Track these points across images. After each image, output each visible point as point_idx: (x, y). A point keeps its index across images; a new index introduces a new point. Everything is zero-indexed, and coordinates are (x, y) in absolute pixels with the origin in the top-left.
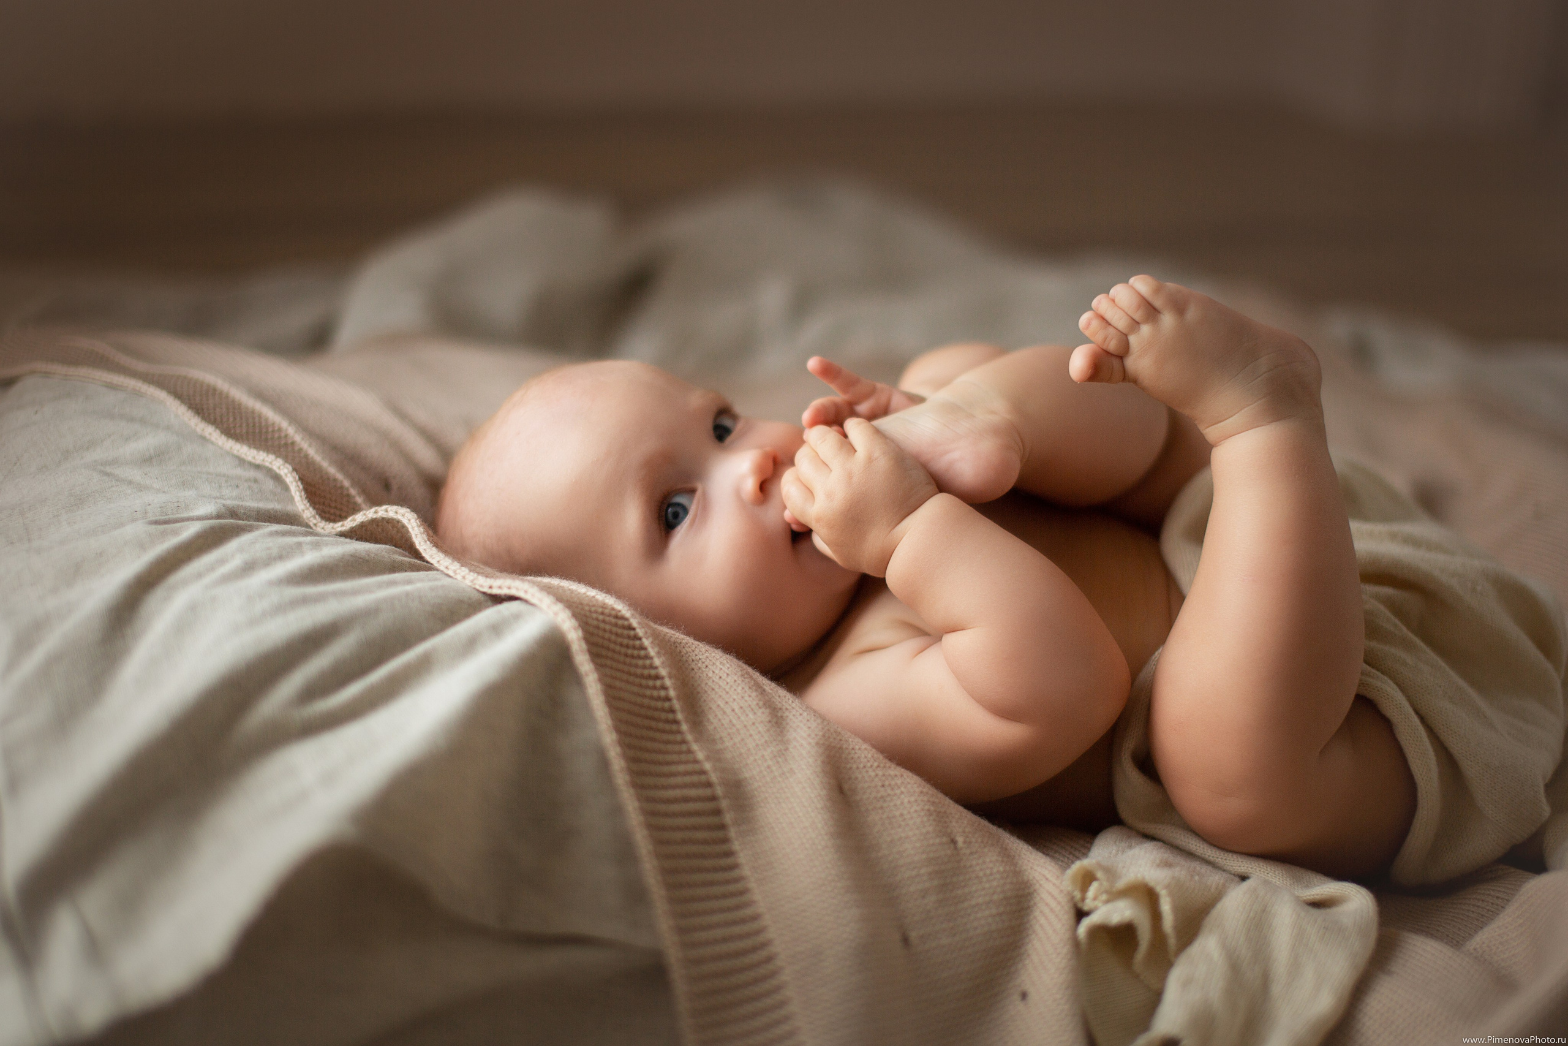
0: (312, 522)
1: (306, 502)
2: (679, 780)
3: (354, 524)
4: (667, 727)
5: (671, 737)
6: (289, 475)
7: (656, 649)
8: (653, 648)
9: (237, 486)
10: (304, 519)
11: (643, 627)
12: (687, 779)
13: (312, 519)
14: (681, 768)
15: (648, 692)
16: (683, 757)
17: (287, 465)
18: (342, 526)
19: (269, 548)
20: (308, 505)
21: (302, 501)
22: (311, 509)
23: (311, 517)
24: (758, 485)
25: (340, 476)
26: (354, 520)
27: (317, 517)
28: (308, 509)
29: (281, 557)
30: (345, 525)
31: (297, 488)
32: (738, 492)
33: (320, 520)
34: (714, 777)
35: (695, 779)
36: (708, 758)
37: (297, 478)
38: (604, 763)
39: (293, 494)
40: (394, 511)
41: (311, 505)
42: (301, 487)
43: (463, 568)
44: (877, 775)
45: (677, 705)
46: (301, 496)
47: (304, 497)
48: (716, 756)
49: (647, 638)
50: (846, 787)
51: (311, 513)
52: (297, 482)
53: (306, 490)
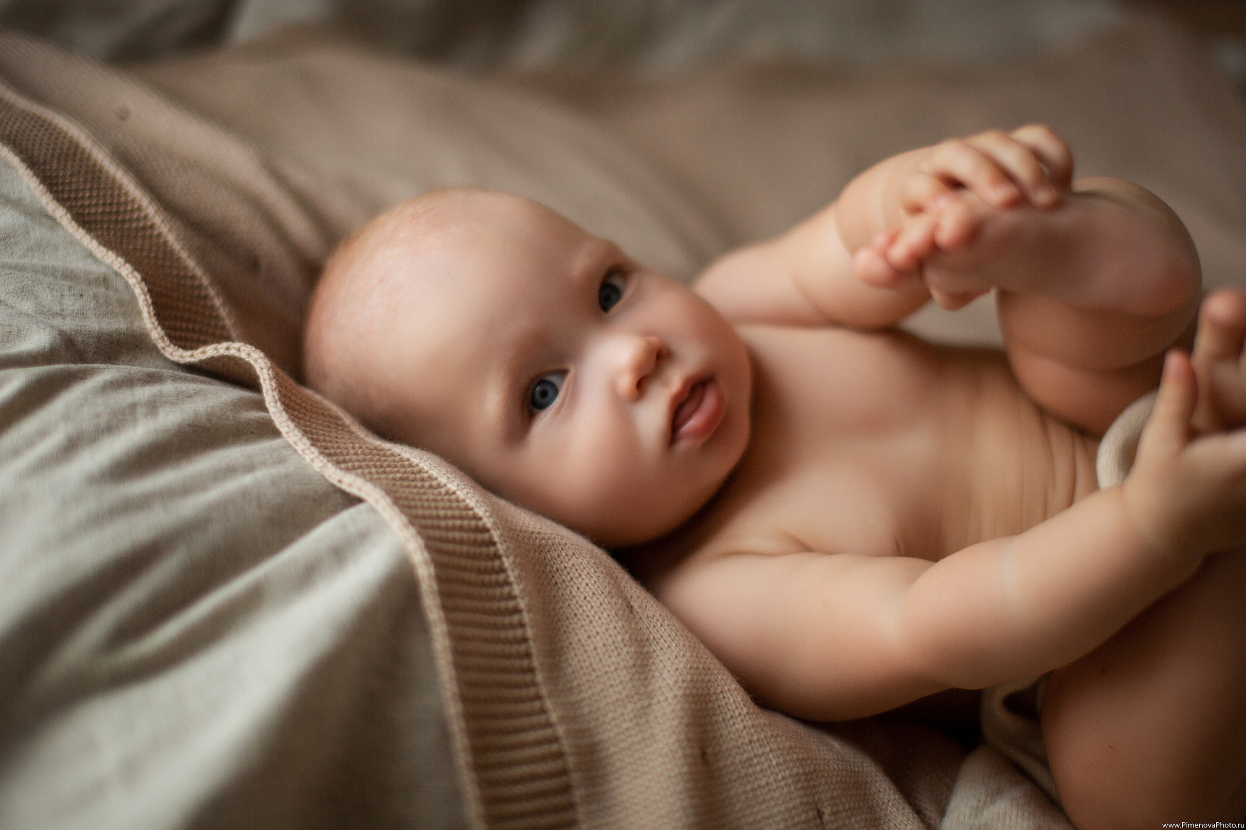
0: (160, 345)
1: (154, 319)
2: (527, 752)
3: (204, 357)
4: (520, 678)
5: (524, 692)
6: (137, 286)
7: (517, 572)
8: (513, 571)
9: (81, 295)
10: (151, 340)
11: (505, 541)
12: (537, 751)
13: (160, 341)
14: (532, 736)
15: (503, 634)
16: (535, 719)
17: (136, 274)
18: (192, 356)
19: (98, 416)
20: (156, 323)
21: (150, 317)
22: (159, 329)
23: (159, 339)
24: (635, 383)
25: (199, 272)
26: (204, 352)
27: (166, 339)
28: (156, 328)
29: (110, 429)
30: (195, 356)
31: (145, 303)
32: (612, 387)
33: (168, 342)
34: (566, 745)
35: (546, 749)
36: (562, 719)
37: (146, 289)
38: (445, 737)
39: (142, 308)
40: (247, 352)
41: (159, 324)
42: (150, 301)
43: (313, 449)
44: (745, 727)
45: (534, 647)
46: (149, 313)
47: (152, 314)
48: (572, 716)
49: (507, 557)
50: (709, 751)
51: (160, 334)
52: (145, 295)
53: (155, 304)
